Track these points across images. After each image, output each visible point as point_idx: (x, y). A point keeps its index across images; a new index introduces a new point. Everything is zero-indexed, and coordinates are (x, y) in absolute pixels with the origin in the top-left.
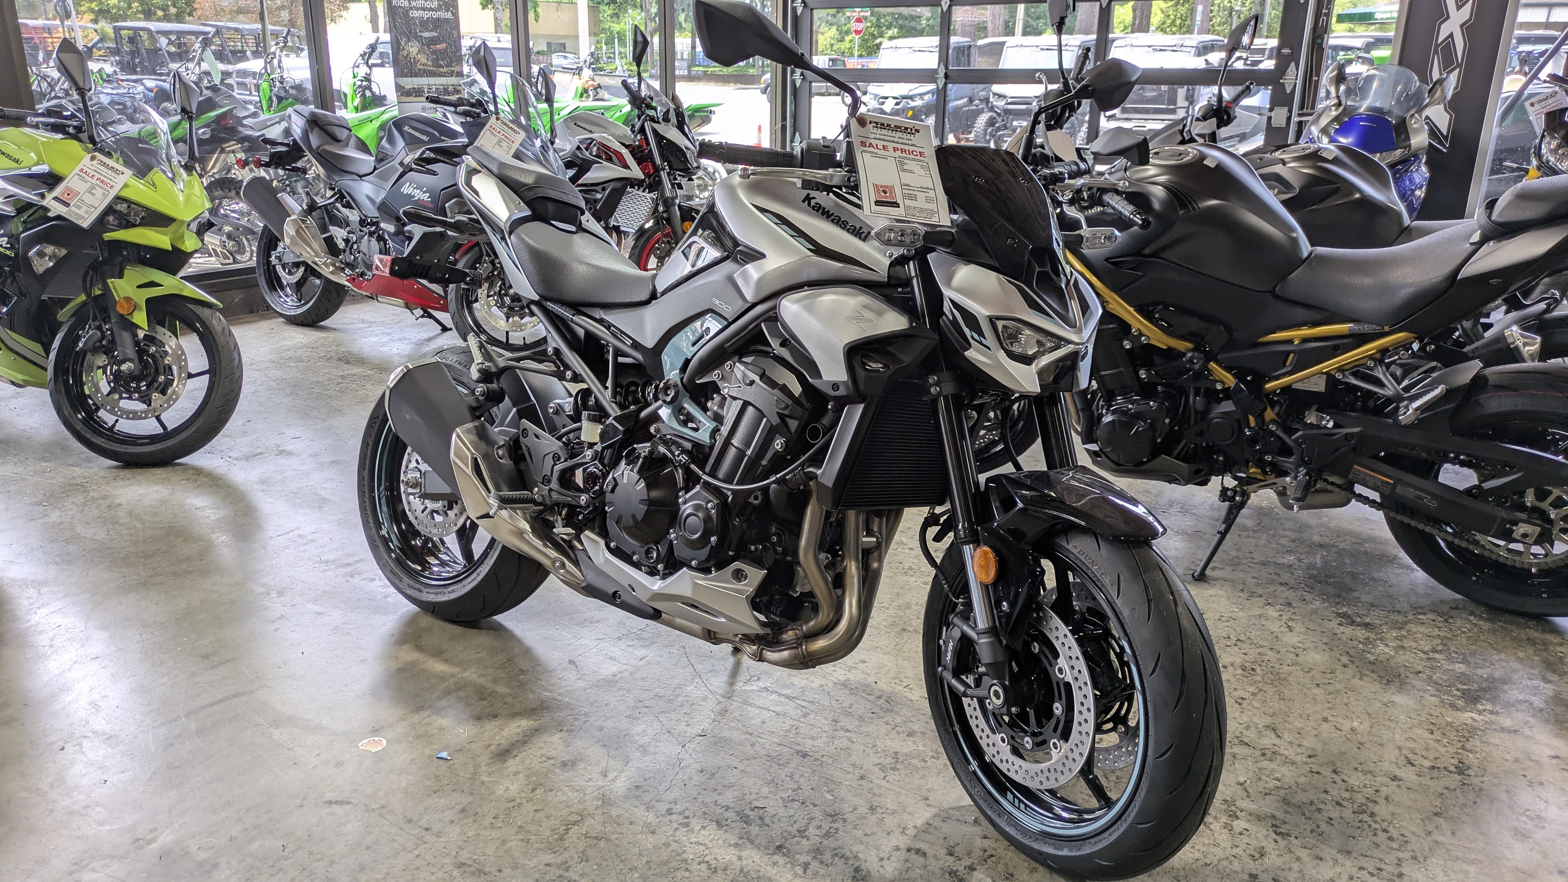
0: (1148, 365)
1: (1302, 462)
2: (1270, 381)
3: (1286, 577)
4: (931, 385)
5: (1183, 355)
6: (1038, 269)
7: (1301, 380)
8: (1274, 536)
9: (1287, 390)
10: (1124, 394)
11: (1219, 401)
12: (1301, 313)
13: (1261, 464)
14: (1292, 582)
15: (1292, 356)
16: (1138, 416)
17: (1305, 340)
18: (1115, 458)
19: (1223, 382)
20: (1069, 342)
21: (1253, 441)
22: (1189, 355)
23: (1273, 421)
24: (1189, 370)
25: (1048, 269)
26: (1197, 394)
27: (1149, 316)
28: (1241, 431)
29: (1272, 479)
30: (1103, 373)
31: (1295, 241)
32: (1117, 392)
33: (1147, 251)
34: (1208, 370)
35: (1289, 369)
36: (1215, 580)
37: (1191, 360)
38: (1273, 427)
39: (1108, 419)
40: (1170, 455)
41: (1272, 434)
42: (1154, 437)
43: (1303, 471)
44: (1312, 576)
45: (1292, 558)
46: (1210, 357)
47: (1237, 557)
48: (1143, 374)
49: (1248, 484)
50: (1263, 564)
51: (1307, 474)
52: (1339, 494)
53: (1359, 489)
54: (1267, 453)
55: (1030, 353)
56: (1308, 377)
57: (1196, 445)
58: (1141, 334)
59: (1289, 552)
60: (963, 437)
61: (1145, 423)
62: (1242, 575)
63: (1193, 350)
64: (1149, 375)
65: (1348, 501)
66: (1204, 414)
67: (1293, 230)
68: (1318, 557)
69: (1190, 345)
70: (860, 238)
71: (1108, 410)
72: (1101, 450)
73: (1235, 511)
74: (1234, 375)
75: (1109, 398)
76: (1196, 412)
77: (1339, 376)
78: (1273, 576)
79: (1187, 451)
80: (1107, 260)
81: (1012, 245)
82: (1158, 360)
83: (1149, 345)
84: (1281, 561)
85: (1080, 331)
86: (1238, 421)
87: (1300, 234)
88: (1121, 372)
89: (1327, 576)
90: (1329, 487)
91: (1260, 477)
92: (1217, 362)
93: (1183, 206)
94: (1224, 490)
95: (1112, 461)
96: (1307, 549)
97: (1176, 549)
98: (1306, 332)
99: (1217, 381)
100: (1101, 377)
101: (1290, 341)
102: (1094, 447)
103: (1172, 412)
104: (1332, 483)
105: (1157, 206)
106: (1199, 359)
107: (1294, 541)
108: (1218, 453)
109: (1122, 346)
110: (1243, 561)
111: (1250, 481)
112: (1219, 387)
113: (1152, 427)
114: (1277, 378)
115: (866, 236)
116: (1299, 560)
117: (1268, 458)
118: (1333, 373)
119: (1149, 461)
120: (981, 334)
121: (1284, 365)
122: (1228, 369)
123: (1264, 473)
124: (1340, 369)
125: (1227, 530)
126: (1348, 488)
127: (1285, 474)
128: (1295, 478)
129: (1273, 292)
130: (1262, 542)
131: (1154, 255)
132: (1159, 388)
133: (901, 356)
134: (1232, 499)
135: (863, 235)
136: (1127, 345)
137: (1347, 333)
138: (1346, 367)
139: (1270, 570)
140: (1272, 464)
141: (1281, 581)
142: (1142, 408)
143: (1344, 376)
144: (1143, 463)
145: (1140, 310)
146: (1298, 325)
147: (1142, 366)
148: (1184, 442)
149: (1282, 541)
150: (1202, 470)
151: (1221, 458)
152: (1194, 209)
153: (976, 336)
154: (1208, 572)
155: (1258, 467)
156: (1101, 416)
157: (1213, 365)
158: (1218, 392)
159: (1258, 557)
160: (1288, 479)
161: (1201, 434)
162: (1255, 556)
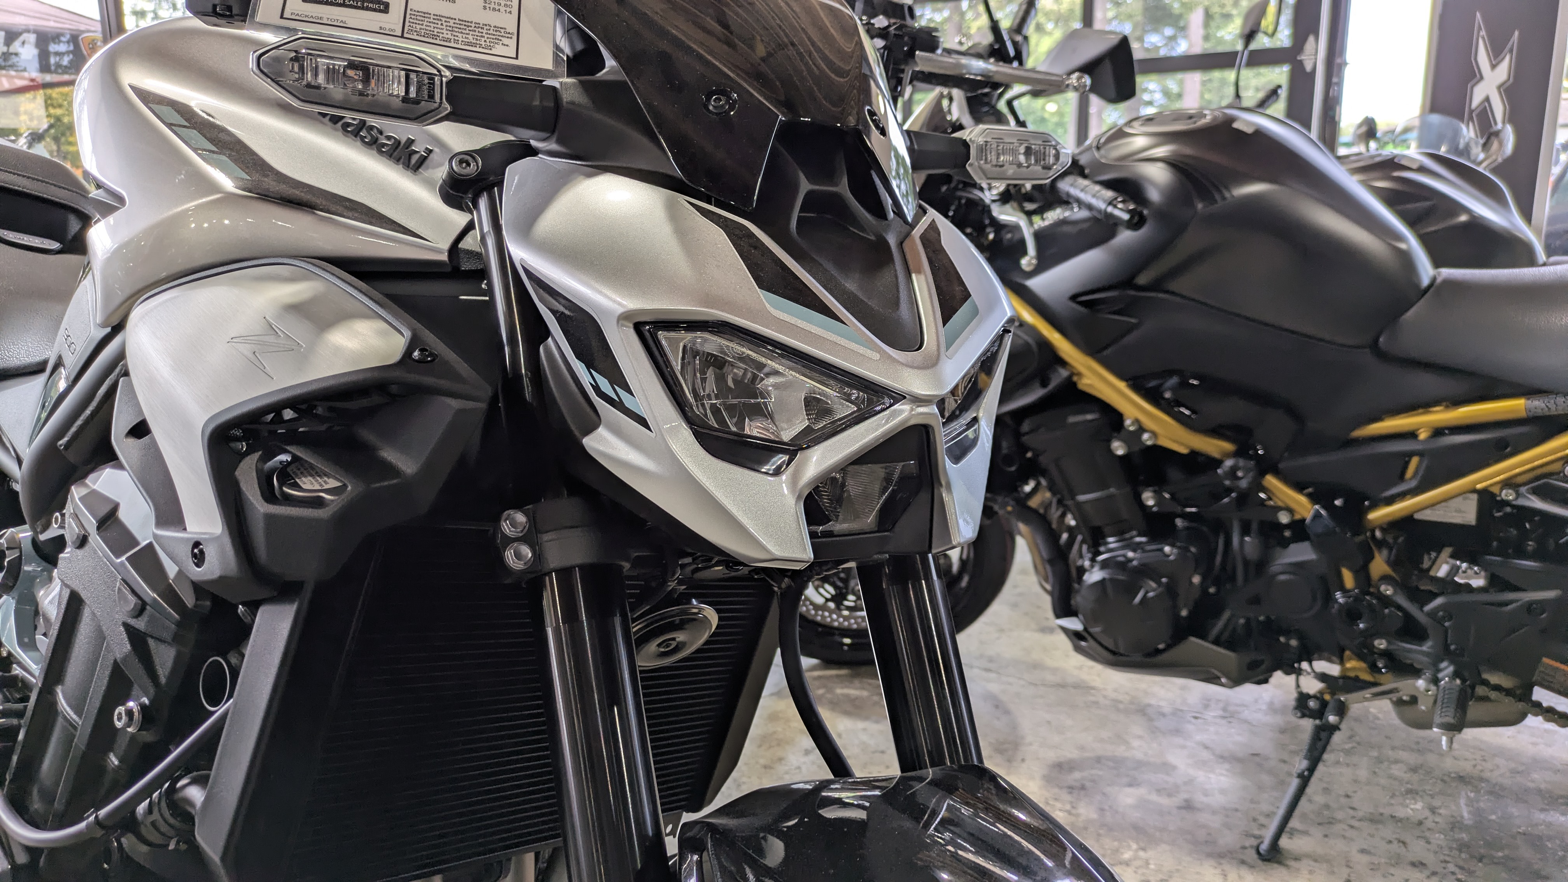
0: (1158, 482)
1: (1445, 652)
2: (1374, 506)
3: (1418, 849)
4: (508, 541)
5: (1218, 463)
6: (805, 186)
7: (1432, 505)
8: (1379, 760)
9: (1407, 523)
10: (1120, 533)
11: (1285, 544)
12: (1427, 383)
13: (1366, 654)
14: (1430, 859)
15: (1415, 461)
16: (1145, 571)
17: (1438, 432)
18: (1109, 643)
19: (1290, 511)
20: (898, 397)
21: (1352, 614)
22: (1229, 463)
23: (1385, 578)
24: (1228, 491)
25: (843, 188)
26: (1246, 530)
27: (1153, 396)
28: (1329, 598)
29: (1389, 682)
30: (1082, 498)
31: (1406, 258)
32: (1106, 530)
33: (1142, 279)
34: (1264, 490)
35: (1413, 484)
36: (1297, 859)
37: (1233, 470)
38: (1388, 590)
39: (1094, 576)
40: (1203, 637)
41: (1386, 601)
42: (1175, 609)
43: (1447, 669)
44: (1463, 847)
45: (1419, 806)
46: (1265, 466)
47: (1327, 806)
48: (1149, 499)
49: (1349, 690)
50: (1375, 820)
51: (1456, 674)
52: (1509, 705)
53: (1540, 694)
54: (1380, 635)
55: (787, 436)
56: (1445, 500)
57: (1248, 620)
58: (1141, 429)
59: (1411, 793)
60: (613, 696)
61: (1159, 583)
62: (1339, 845)
63: (1236, 454)
64: (1160, 501)
65: (1522, 717)
66: (1260, 566)
67: (1400, 238)
68: (1462, 802)
69: (1228, 446)
70: (407, 166)
71: (1093, 560)
72: (1086, 629)
73: (1323, 735)
74: (1311, 497)
75: (1096, 540)
76: (1246, 563)
77: (1508, 495)
78: (1395, 846)
79: (1234, 630)
80: (1074, 298)
81: (723, 116)
82: (1174, 474)
83: (1157, 450)
84: (1401, 813)
85: (932, 363)
86: (1323, 579)
87: (1412, 243)
88: (1110, 497)
89: (1489, 845)
90: (1493, 695)
91: (1366, 677)
92: (1277, 473)
93: (1207, 195)
94: (1303, 699)
95: (1107, 649)
96: (1439, 786)
97: (1223, 792)
98: (1441, 416)
99: (1280, 509)
100: (1079, 505)
101: (1411, 435)
102: (1074, 624)
103: (1204, 563)
104: (1497, 688)
105: (1154, 195)
106: (1247, 470)
107: (1414, 770)
108: (1288, 633)
109: (1110, 452)
110: (1339, 815)
111: (1350, 684)
112: (1284, 518)
113: (1171, 591)
114: (1390, 501)
115: (423, 161)
116: (1433, 810)
117: (1381, 644)
118: (1495, 490)
119: (1169, 647)
120: (618, 378)
121: (1401, 477)
122: (1299, 487)
123: (1374, 668)
124: (1508, 484)
125: (1312, 769)
126: (1523, 694)
127: (1416, 673)
128: (1436, 681)
129: (1374, 346)
130: (1363, 774)
131: (1156, 286)
132: (1179, 522)
133: (389, 455)
134: (1319, 714)
135: (415, 158)
136: (1119, 448)
137: (1523, 414)
138: (1520, 480)
139: (1388, 831)
140: (1387, 654)
141: (1411, 857)
142: (1151, 558)
143: (1518, 495)
144: (1158, 652)
145: (1137, 384)
146: (1425, 405)
147: (1147, 485)
148: (1226, 615)
149: (1397, 771)
150: (1262, 662)
151: (1294, 643)
152: (1224, 198)
153: (604, 385)
154: (1284, 842)
155: (1360, 657)
156: (1081, 571)
157: (1271, 481)
158: (1282, 527)
159: (1365, 809)
160: (1421, 683)
161: (1256, 601)
162: (1355, 802)
